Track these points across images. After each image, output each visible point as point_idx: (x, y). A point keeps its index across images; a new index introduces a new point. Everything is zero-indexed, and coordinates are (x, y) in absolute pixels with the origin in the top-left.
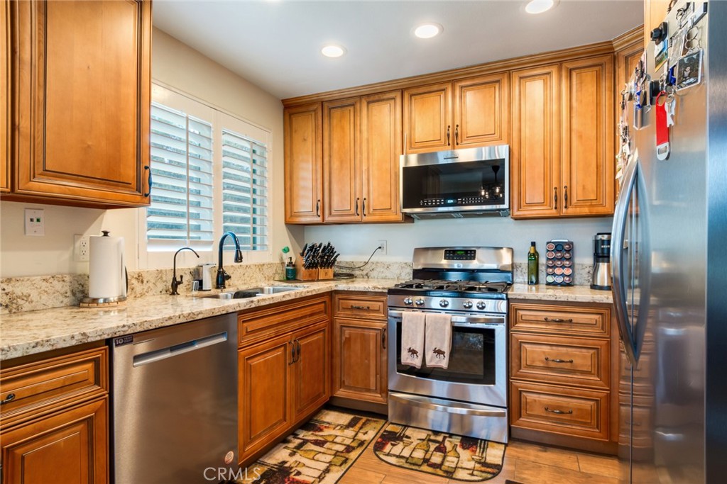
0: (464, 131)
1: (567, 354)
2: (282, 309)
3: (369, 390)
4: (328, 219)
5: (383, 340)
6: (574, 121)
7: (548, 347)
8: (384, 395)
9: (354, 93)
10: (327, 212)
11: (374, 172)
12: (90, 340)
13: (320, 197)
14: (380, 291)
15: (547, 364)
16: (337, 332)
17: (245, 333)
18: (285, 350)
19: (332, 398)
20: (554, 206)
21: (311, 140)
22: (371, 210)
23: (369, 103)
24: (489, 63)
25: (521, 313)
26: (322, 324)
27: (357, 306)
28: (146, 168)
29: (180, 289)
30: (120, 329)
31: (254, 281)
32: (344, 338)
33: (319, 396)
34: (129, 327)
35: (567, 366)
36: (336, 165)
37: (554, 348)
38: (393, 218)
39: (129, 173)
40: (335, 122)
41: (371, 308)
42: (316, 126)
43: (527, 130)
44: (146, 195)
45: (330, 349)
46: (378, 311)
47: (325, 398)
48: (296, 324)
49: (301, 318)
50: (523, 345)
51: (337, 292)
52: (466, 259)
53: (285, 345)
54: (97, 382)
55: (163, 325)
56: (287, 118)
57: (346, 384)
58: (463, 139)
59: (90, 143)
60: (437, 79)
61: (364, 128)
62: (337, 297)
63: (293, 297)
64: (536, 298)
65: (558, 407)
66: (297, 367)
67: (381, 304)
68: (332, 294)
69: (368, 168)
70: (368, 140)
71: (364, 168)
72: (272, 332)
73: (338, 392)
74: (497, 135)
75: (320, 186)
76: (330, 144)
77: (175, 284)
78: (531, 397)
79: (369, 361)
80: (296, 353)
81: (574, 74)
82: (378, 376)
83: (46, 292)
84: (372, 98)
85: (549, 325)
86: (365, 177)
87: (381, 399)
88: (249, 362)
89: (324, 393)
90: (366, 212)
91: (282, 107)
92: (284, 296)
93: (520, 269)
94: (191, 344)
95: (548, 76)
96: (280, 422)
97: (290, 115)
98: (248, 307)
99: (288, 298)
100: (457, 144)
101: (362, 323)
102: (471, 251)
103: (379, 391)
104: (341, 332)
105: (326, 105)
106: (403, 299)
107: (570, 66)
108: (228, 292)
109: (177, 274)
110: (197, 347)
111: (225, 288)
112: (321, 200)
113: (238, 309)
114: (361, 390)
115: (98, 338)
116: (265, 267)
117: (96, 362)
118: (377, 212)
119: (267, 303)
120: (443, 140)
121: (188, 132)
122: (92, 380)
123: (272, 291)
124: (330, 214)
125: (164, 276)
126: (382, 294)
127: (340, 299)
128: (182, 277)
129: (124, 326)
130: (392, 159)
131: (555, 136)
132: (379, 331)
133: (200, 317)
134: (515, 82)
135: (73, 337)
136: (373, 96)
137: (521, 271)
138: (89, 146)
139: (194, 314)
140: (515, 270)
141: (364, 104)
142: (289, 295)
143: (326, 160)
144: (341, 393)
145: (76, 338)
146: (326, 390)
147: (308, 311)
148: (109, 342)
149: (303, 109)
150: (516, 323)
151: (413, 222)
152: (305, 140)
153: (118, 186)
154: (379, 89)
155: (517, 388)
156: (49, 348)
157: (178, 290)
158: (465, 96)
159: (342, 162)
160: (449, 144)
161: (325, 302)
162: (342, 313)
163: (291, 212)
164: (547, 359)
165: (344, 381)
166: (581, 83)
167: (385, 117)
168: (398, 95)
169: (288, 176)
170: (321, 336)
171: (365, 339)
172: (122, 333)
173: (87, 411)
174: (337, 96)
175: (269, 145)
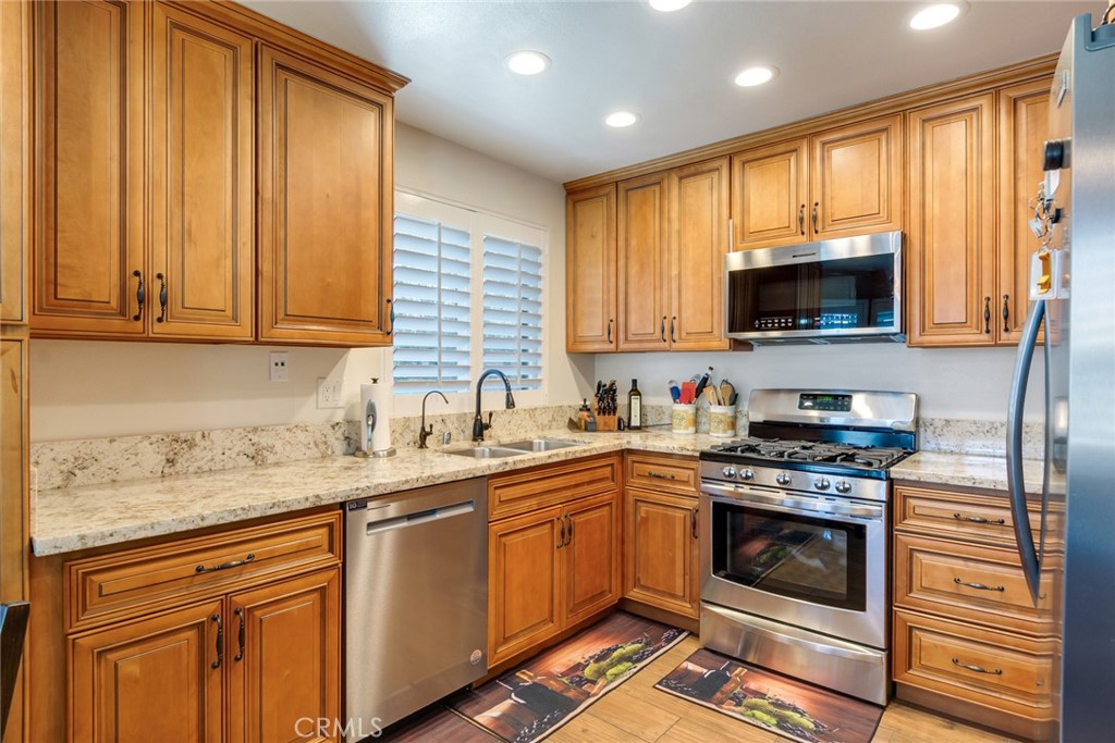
0: (829, 212)
1: (994, 577)
2: (548, 472)
3: (673, 596)
4: (623, 346)
5: (694, 525)
6: (1022, 185)
7: (961, 562)
8: (695, 605)
9: (661, 166)
10: (622, 336)
11: (689, 279)
12: (323, 503)
13: (613, 317)
14: (690, 453)
15: (957, 588)
16: (630, 508)
17: (497, 503)
18: (553, 528)
19: (623, 600)
20: (984, 328)
21: (601, 235)
22: (684, 334)
23: (681, 178)
24: (868, 103)
25: (913, 502)
26: (607, 497)
27: (657, 473)
28: (389, 301)
29: (429, 441)
30: (354, 492)
31: (522, 430)
32: (639, 518)
33: (602, 594)
34: (363, 490)
35: (995, 596)
36: (634, 269)
37: (971, 564)
38: (715, 344)
39: (370, 310)
40: (633, 209)
41: (676, 478)
42: (609, 218)
43: (936, 205)
44: (389, 334)
45: (620, 531)
46: (686, 483)
47: (611, 599)
48: (568, 493)
49: (577, 486)
50: (916, 554)
51: (631, 452)
52: (835, 410)
53: (552, 521)
54: (331, 550)
55: (399, 489)
56: (570, 207)
57: (642, 583)
58: (826, 224)
59: (330, 280)
60: (784, 135)
61: (674, 214)
62: (630, 458)
63: (563, 458)
64: (939, 481)
65: (977, 661)
66: (568, 553)
67: (691, 472)
68: (623, 454)
69: (680, 273)
70: (679, 232)
71: (674, 272)
72: (533, 503)
73: (631, 593)
74: (884, 214)
75: (613, 300)
76: (627, 240)
77: (424, 435)
78: (927, 639)
79: (674, 554)
80: (567, 533)
81: (1022, 107)
82: (687, 577)
83: (289, 443)
84: (686, 171)
85: (963, 526)
86: (674, 286)
87: (691, 611)
88: (503, 539)
89: (610, 592)
90: (676, 337)
91: (565, 193)
92: (549, 457)
93: (932, 428)
94: (433, 512)
95: (974, 114)
96: (544, 622)
97: (575, 203)
98: (500, 470)
99: (556, 459)
100: (816, 232)
101: (664, 499)
102: (844, 397)
103: (687, 598)
104: (636, 508)
105: (621, 186)
106: (722, 469)
107: (1014, 93)
108: (486, 446)
109: (426, 421)
110: (438, 516)
111: (483, 440)
112: (614, 320)
113: (488, 472)
114: (663, 593)
115: (331, 502)
116: (538, 412)
117: (330, 526)
118: (692, 337)
119: (527, 465)
120: (793, 226)
121: (440, 245)
122: (326, 547)
123: (543, 446)
124: (626, 339)
125: (412, 425)
126: (691, 458)
127: (634, 462)
128: (431, 426)
129: (357, 489)
130: (715, 260)
131: (988, 212)
132: (688, 513)
133: (441, 481)
134: (915, 129)
135: (307, 499)
136: (689, 167)
137: (934, 432)
138: (329, 284)
139: (434, 477)
140: (922, 429)
141: (675, 180)
142: (557, 455)
143: (622, 263)
144: (635, 594)
145: (310, 500)
146: (614, 589)
147: (586, 477)
148: (342, 505)
149: (592, 194)
150: (905, 518)
151: (752, 350)
152: (593, 236)
153: (359, 325)
154: (697, 156)
155: (905, 621)
156: (285, 510)
157: (427, 442)
158: (830, 158)
159: (642, 266)
160: (803, 233)
161: (612, 465)
162: (637, 482)
163: (575, 336)
164: (957, 581)
165: (639, 579)
166: (1035, 120)
167: (704, 199)
168: (725, 163)
169: (571, 287)
170: (606, 512)
171: (668, 522)
172: (355, 497)
173: (320, 580)
174: (636, 172)
175: (545, 247)
